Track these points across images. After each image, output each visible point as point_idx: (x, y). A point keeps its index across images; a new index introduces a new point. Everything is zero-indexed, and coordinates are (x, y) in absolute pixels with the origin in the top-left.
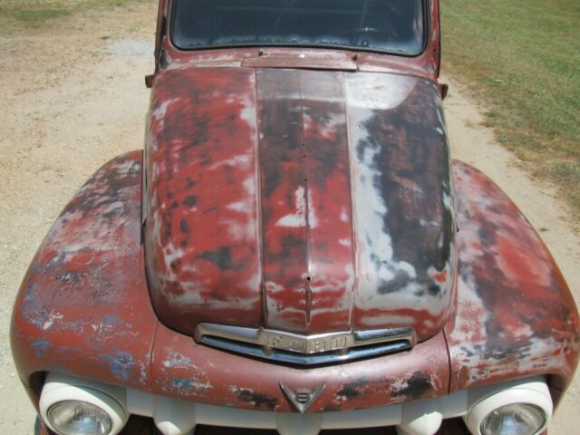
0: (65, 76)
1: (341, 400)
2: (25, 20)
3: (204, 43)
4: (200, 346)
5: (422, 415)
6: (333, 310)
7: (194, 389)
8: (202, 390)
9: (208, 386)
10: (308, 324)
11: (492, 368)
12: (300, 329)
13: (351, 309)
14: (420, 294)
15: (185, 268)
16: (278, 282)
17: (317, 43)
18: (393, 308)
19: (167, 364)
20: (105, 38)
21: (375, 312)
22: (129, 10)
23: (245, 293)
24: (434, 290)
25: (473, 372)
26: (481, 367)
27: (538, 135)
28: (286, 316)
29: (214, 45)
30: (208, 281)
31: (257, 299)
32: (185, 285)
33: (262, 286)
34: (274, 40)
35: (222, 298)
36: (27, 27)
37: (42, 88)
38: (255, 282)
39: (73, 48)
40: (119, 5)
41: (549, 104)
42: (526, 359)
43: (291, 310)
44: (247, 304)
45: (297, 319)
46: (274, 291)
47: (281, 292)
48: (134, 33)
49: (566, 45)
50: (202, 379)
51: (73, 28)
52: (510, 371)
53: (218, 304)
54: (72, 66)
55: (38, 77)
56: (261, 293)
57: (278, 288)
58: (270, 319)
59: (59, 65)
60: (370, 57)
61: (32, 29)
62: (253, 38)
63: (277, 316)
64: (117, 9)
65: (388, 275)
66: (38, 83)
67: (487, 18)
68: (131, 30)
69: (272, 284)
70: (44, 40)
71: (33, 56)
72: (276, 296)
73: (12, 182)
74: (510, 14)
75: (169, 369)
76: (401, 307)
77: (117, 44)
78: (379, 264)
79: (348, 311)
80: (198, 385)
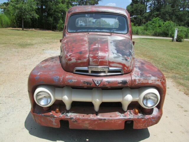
0: (32, 57)
1: (106, 83)
2: (21, 46)
3: (75, 31)
4: (74, 74)
5: (127, 95)
6: (104, 60)
7: (73, 82)
8: (75, 82)
9: (76, 80)
10: (98, 63)
11: (142, 80)
12: (97, 65)
13: (108, 60)
14: (123, 60)
15: (72, 55)
16: (92, 54)
17: (102, 31)
18: (117, 62)
19: (67, 77)
20: (43, 50)
21: (113, 62)
22: (50, 44)
23: (85, 58)
24: (126, 60)
25: (137, 81)
26: (139, 80)
27: (167, 70)
28: (94, 61)
29: (77, 31)
30: (77, 56)
31: (88, 59)
32: (72, 58)
33: (89, 56)
34: (91, 31)
35: (80, 60)
36: (21, 47)
37: (26, 59)
38: (87, 56)
39: (34, 52)
40: (47, 43)
41: (171, 64)
42: (150, 80)
43: (95, 60)
44: (85, 60)
45: (96, 62)
46: (91, 56)
47: (93, 56)
48: (52, 49)
49: (177, 53)
50: (75, 79)
51: (34, 48)
52: (147, 82)
53: (79, 61)
54: (34, 55)
55: (25, 57)
56: (89, 57)
57: (92, 55)
58: (91, 63)
59: (31, 55)
60: (115, 34)
61: (23, 48)
62: (86, 30)
63: (92, 62)
64: (47, 44)
65: (116, 55)
66: (25, 58)
67: (154, 47)
68: (51, 48)
69: (91, 55)
70: (27, 50)
71: (23, 53)
72: (92, 57)
73: (18, 77)
74: (161, 46)
75: (67, 78)
76: (119, 62)
77: (47, 51)
78: (114, 53)
79: (107, 61)
80: (74, 81)
